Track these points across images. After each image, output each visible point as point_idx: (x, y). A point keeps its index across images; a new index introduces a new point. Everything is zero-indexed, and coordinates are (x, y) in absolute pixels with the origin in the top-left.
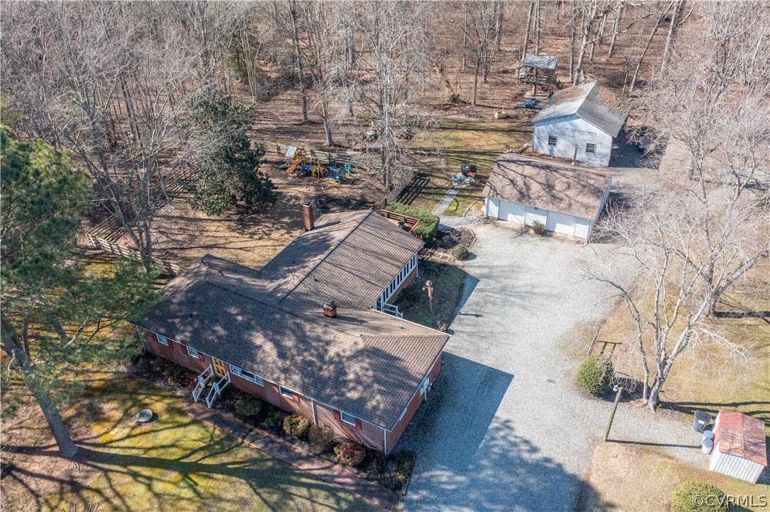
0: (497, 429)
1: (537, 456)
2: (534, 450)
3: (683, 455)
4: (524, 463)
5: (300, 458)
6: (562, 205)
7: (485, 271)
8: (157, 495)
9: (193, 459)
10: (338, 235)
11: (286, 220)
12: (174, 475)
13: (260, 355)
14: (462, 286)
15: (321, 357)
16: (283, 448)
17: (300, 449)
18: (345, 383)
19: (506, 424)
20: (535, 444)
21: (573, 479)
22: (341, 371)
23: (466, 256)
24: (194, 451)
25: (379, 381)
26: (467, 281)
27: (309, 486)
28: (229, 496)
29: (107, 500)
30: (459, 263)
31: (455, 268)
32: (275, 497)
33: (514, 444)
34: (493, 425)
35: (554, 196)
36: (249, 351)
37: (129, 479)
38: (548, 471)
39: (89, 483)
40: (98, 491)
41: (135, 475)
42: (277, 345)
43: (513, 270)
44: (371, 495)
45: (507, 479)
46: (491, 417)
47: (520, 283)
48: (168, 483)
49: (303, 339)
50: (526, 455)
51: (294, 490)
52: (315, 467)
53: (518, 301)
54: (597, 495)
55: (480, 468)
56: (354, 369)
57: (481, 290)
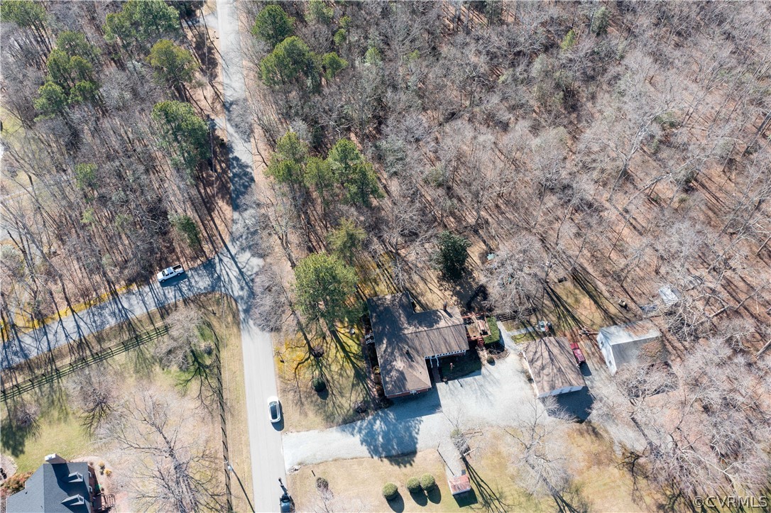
0: (417, 420)
1: (416, 435)
2: (417, 433)
3: (448, 473)
4: (411, 433)
5: (370, 378)
6: (537, 379)
7: (488, 374)
8: (336, 356)
9: (350, 354)
10: (442, 324)
11: (458, 288)
12: (342, 354)
13: (381, 346)
14: (474, 371)
15: (391, 362)
16: (369, 372)
17: (372, 377)
18: (389, 374)
19: (420, 422)
20: (420, 432)
21: (416, 449)
22: (391, 371)
23: (491, 362)
24: (351, 353)
25: (395, 382)
26: (477, 371)
27: (364, 387)
28: (348, 372)
29: (327, 347)
30: (485, 362)
31: (481, 363)
32: (355, 382)
33: (415, 427)
34: (418, 418)
35: (539, 372)
36: (381, 342)
37: (335, 346)
38: (413, 441)
39: (327, 338)
40: (327, 343)
41: (336, 347)
42: (387, 347)
43: (496, 382)
44: (373, 403)
45: (402, 432)
46: (421, 416)
47: (490, 389)
48: (341, 355)
49: (392, 353)
50: (414, 432)
51: (361, 384)
52: (370, 384)
53: (479, 394)
54: (415, 456)
55: (401, 423)
56: (394, 373)
57: (475, 379)
